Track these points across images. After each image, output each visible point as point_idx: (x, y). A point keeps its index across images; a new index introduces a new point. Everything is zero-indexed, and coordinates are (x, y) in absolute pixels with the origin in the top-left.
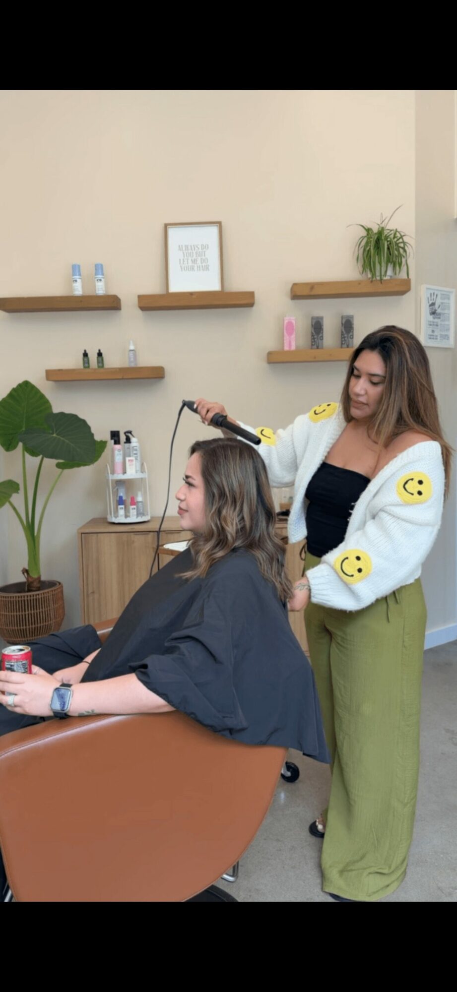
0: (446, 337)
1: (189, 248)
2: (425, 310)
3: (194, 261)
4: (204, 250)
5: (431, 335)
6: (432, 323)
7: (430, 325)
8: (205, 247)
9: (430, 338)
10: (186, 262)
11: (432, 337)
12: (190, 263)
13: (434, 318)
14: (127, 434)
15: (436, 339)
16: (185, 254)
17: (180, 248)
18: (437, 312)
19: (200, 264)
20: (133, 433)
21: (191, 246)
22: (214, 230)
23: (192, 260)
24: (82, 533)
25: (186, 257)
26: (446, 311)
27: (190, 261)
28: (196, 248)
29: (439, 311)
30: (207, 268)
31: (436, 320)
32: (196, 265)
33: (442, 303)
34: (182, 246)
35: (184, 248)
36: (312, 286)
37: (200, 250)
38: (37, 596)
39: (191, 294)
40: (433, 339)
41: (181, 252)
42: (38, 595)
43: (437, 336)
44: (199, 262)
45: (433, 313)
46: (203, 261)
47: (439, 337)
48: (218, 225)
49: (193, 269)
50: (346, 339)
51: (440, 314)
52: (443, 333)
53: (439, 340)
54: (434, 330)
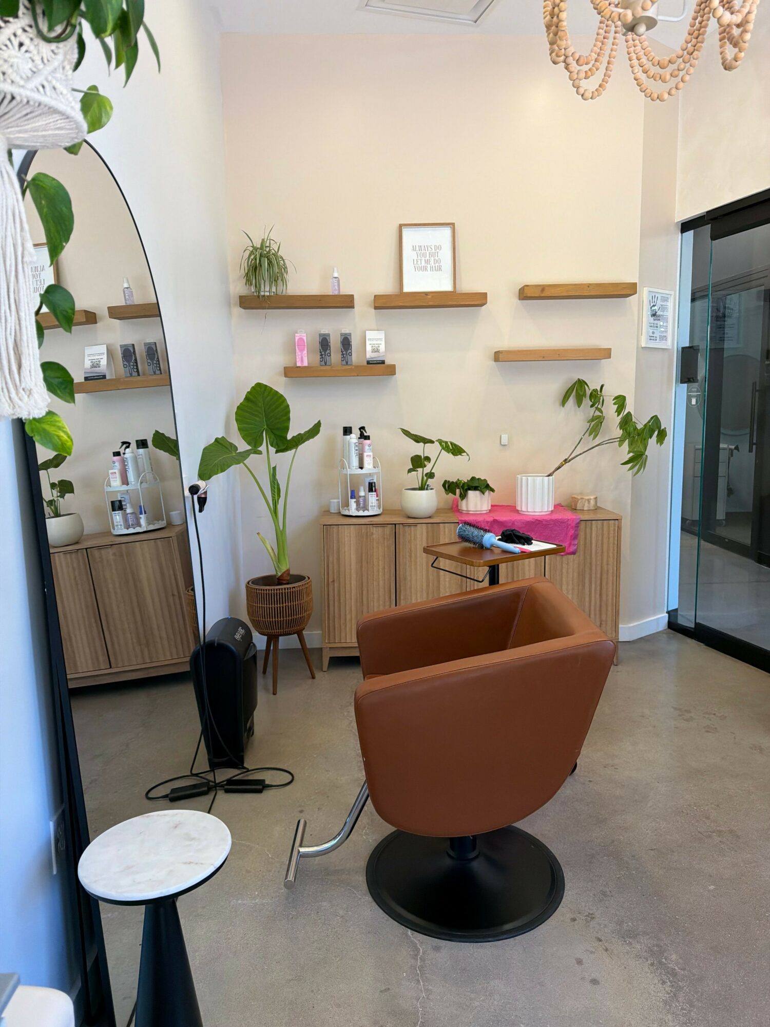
0: (664, 338)
1: (423, 248)
2: (646, 313)
3: (427, 262)
4: (438, 250)
5: (651, 337)
6: (652, 325)
7: (651, 326)
8: (438, 248)
9: (651, 339)
10: (419, 262)
11: (652, 338)
12: (423, 264)
13: (654, 320)
14: (362, 430)
15: (656, 340)
16: (419, 255)
17: (414, 249)
18: (657, 314)
19: (433, 264)
20: (366, 428)
21: (424, 246)
22: (447, 231)
23: (425, 260)
24: (324, 525)
25: (419, 258)
26: (665, 313)
27: (423, 262)
28: (429, 249)
29: (659, 313)
30: (439, 269)
31: (656, 322)
32: (429, 266)
33: (662, 305)
34: (416, 246)
35: (417, 249)
36: (543, 288)
37: (433, 251)
38: (294, 589)
39: (426, 294)
40: (653, 340)
41: (415, 252)
42: (294, 587)
43: (656, 337)
44: (432, 262)
45: (654, 315)
46: (436, 261)
47: (658, 339)
48: (452, 226)
49: (425, 269)
50: (345, 356)
51: (659, 316)
52: (662, 335)
53: (658, 341)
54: (654, 331)
